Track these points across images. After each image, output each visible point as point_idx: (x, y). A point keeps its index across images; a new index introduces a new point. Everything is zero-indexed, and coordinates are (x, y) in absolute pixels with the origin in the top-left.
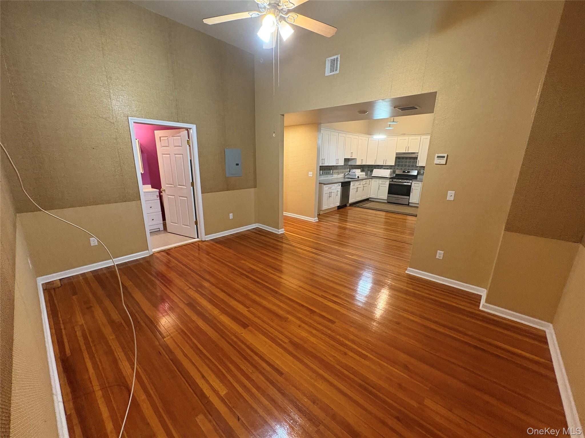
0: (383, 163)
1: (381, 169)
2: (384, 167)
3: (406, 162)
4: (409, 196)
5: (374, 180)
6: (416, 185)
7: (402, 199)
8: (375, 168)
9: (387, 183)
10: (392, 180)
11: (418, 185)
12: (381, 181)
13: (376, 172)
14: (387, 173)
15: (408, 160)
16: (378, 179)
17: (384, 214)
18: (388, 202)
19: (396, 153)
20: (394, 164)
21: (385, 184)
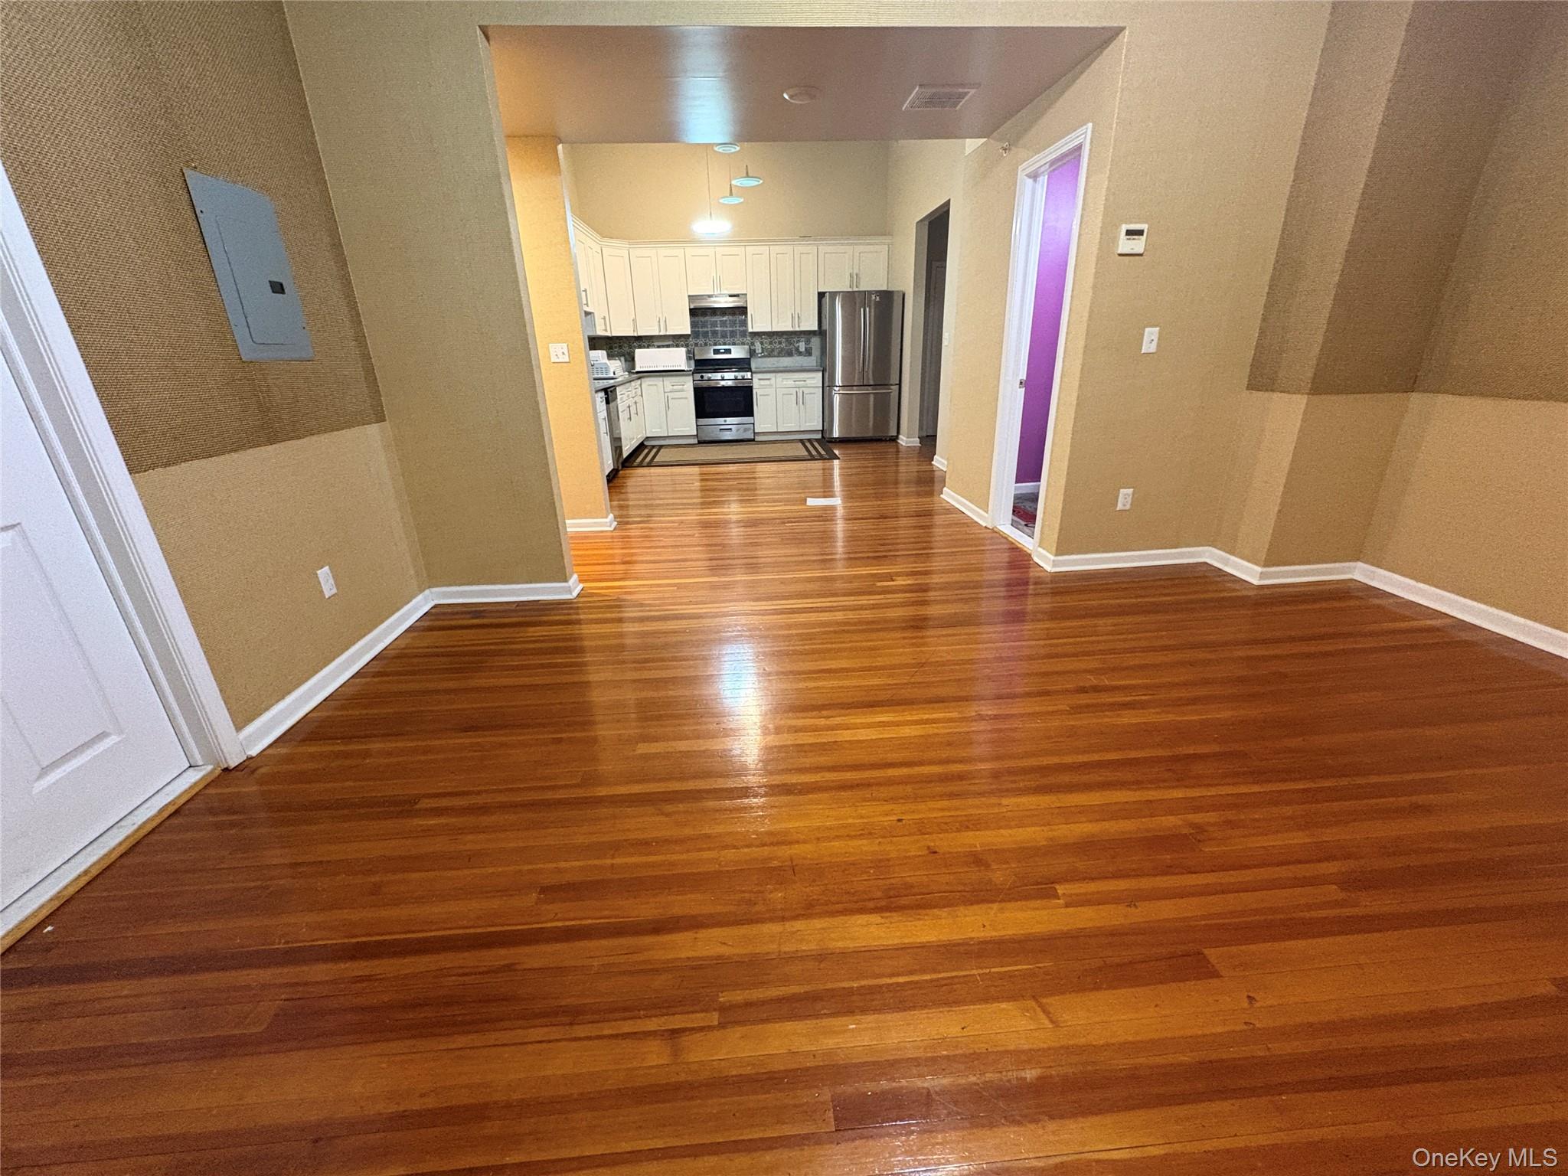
0: (657, 328)
1: (648, 347)
2: (656, 344)
3: (714, 324)
4: (751, 414)
5: (647, 382)
6: (762, 382)
7: (730, 426)
8: (640, 347)
9: (688, 386)
10: (702, 377)
11: (767, 382)
12: (669, 382)
13: (645, 358)
14: (677, 357)
15: (718, 319)
16: (661, 379)
17: (695, 470)
18: (700, 442)
19: (689, 296)
20: (688, 332)
21: (682, 391)
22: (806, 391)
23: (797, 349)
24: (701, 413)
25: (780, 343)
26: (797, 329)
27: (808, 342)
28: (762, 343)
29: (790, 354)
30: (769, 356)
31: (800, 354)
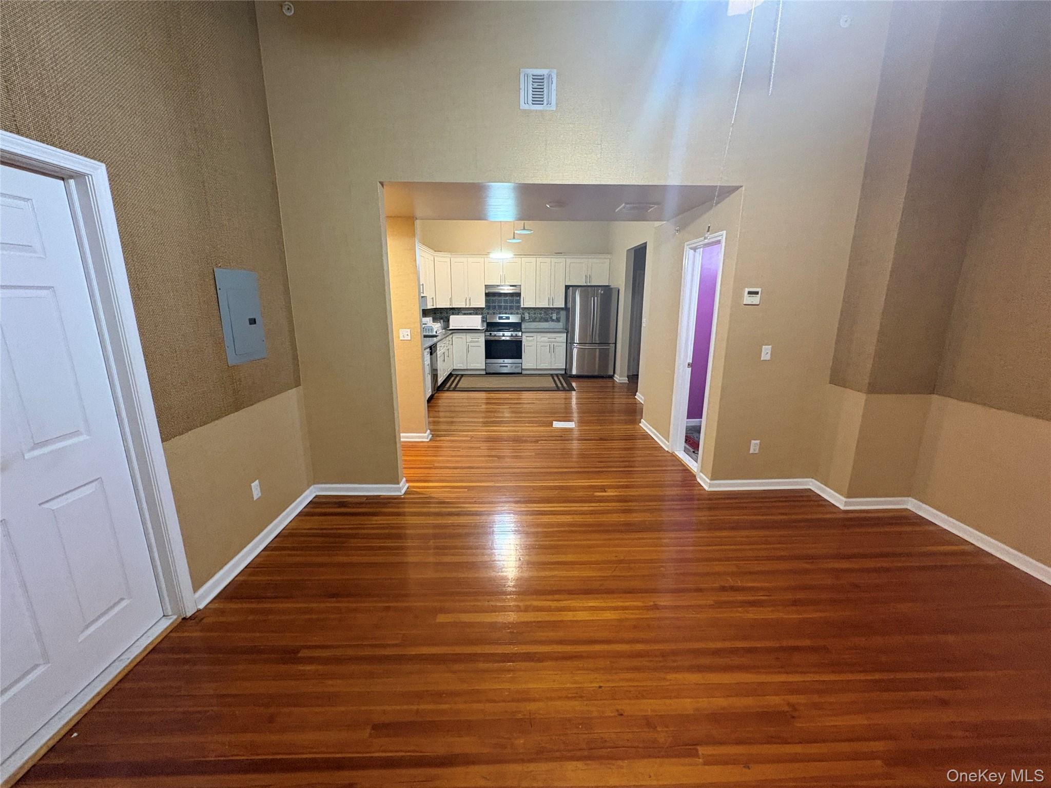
0: (464, 303)
1: (458, 315)
2: (463, 312)
3: (500, 301)
4: (521, 358)
5: (456, 337)
6: (528, 338)
7: (507, 364)
8: (453, 314)
9: (481, 340)
10: (491, 334)
11: (531, 338)
12: (469, 337)
13: (456, 321)
14: (476, 321)
15: (503, 298)
16: (465, 334)
17: (483, 395)
18: (487, 374)
19: (485, 285)
20: (484, 306)
21: (477, 342)
22: (555, 344)
23: (551, 318)
24: (488, 356)
25: (540, 314)
26: (551, 306)
27: (558, 313)
28: (529, 314)
29: (546, 321)
30: (534, 321)
31: (553, 320)
